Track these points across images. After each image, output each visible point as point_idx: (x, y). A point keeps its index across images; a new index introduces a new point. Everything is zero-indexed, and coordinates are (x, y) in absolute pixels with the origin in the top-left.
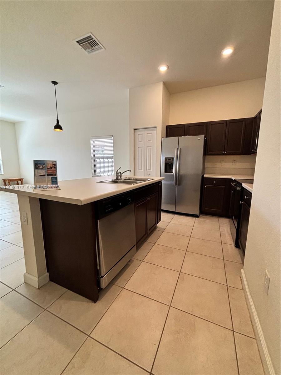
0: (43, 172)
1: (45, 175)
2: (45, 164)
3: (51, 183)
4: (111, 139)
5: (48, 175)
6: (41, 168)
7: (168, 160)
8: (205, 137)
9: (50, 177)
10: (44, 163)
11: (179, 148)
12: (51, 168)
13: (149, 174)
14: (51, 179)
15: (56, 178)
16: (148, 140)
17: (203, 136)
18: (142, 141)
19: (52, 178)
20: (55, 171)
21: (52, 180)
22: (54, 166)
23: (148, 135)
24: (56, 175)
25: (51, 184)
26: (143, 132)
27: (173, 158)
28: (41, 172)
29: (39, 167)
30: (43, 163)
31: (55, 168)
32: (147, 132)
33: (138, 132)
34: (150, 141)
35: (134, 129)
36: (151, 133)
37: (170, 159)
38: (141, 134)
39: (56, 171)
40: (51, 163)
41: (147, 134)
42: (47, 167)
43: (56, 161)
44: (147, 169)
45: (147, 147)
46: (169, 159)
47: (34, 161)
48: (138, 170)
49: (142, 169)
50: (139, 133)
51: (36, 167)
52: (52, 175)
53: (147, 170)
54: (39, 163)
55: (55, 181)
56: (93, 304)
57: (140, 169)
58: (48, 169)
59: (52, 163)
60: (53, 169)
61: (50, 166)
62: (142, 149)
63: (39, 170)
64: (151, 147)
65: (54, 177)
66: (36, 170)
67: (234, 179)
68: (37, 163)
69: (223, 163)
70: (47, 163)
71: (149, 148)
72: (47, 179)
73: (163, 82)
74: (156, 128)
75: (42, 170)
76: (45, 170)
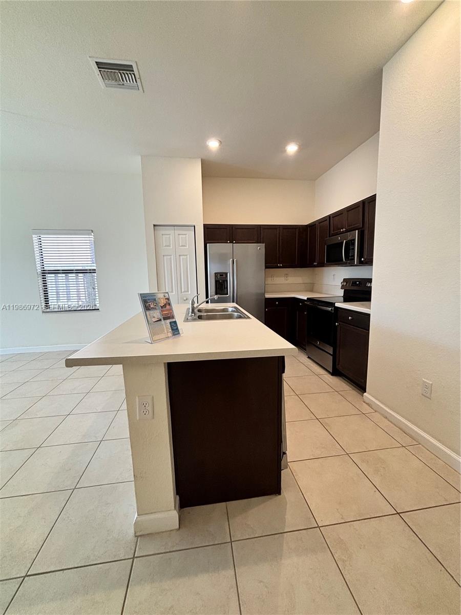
0: (157, 314)
1: (160, 320)
2: (156, 300)
3: (172, 332)
4: (88, 236)
5: (165, 319)
6: (153, 308)
9: (168, 321)
10: (154, 297)
11: (235, 260)
12: (165, 306)
14: (169, 326)
15: (175, 322)
16: (181, 245)
18: (169, 246)
19: (170, 323)
20: (171, 311)
21: (172, 327)
22: (168, 301)
23: (180, 236)
24: (173, 317)
25: (170, 335)
26: (170, 231)
27: (226, 274)
28: (155, 315)
29: (149, 305)
30: (152, 298)
31: (169, 304)
32: (177, 232)
33: (161, 231)
34: (185, 246)
35: (154, 226)
36: (186, 234)
37: (222, 275)
39: (171, 309)
40: (162, 296)
41: (179, 234)
42: (160, 304)
44: (183, 291)
45: (180, 256)
46: (220, 275)
49: (172, 292)
50: (164, 232)
51: (146, 306)
52: (169, 318)
54: (147, 298)
55: (175, 329)
58: (162, 307)
60: (168, 307)
61: (163, 302)
62: (171, 258)
63: (151, 312)
64: (187, 255)
65: (173, 322)
66: (148, 313)
67: (307, 298)
68: (146, 300)
69: (275, 278)
70: (158, 297)
71: (184, 257)
72: (165, 328)
73: (202, 159)
74: (194, 226)
75: (155, 311)
76: (158, 311)
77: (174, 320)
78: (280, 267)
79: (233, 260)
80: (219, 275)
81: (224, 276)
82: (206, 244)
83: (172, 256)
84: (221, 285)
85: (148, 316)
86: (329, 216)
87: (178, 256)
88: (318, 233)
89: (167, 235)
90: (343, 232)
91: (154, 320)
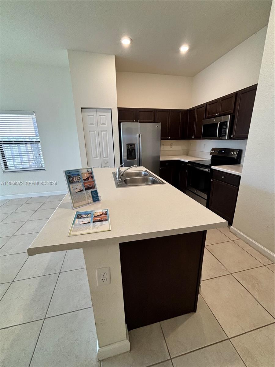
0: (79, 186)
1: (82, 190)
2: (80, 174)
3: (92, 199)
4: (31, 116)
5: (86, 189)
6: (76, 181)
9: (90, 191)
12: (88, 179)
14: (90, 194)
15: (96, 191)
16: (101, 123)
17: (161, 123)
18: (93, 124)
19: (92, 192)
20: (93, 183)
21: (92, 195)
23: (101, 117)
24: (94, 187)
26: (94, 113)
27: (135, 145)
28: (77, 187)
29: (73, 180)
31: (92, 177)
32: (99, 113)
33: (86, 113)
34: (104, 124)
35: (81, 108)
36: (105, 115)
37: (132, 146)
38: (92, 116)
39: (94, 181)
40: (85, 171)
41: (100, 115)
42: (83, 178)
44: (104, 156)
49: (97, 157)
51: (69, 181)
52: (91, 188)
54: (72, 174)
57: (94, 158)
58: (85, 180)
59: (88, 171)
60: (90, 179)
61: (86, 176)
62: (95, 133)
63: (74, 185)
64: (106, 131)
65: (94, 191)
66: (71, 185)
67: (189, 161)
68: (70, 175)
69: (164, 147)
70: (82, 172)
71: (104, 132)
72: (86, 196)
73: (115, 56)
74: (111, 109)
75: (78, 184)
76: (81, 183)
77: (95, 189)
78: (169, 139)
79: (139, 135)
80: (129, 145)
82: (120, 123)
83: (96, 131)
84: (131, 152)
85: (71, 188)
86: (206, 104)
87: (100, 132)
88: (196, 116)
90: (217, 116)
91: (76, 191)
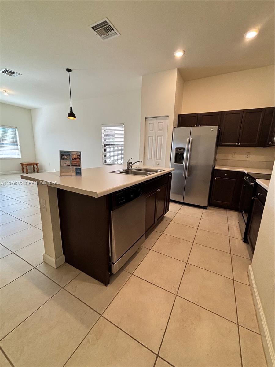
0: (68, 162)
1: (70, 166)
3: (75, 173)
4: (121, 127)
5: (72, 166)
6: (66, 159)
7: (178, 150)
8: (218, 128)
9: (75, 167)
10: (70, 154)
11: (191, 139)
12: (76, 159)
13: (159, 164)
14: (75, 170)
15: (80, 169)
16: (159, 129)
17: (217, 127)
18: (153, 130)
19: (76, 168)
22: (79, 157)
23: (159, 124)
24: (80, 166)
25: (75, 175)
26: (154, 121)
27: (184, 149)
28: (66, 163)
29: (64, 157)
30: (68, 154)
31: (79, 158)
32: (158, 121)
33: (149, 121)
34: (161, 130)
35: (146, 118)
36: (163, 122)
37: (181, 150)
38: (153, 123)
39: (80, 162)
40: (75, 153)
41: (159, 123)
43: (80, 152)
46: (180, 150)
47: (60, 151)
48: (148, 159)
49: (151, 159)
51: (62, 157)
52: (76, 166)
53: (156, 160)
54: (64, 153)
55: (78, 172)
56: (105, 287)
57: (149, 159)
58: (73, 159)
59: (77, 154)
60: (77, 160)
61: (74, 157)
62: (153, 138)
63: (64, 161)
64: (162, 136)
65: (78, 168)
66: (62, 161)
69: (236, 155)
70: (72, 154)
71: (160, 137)
72: (71, 170)
73: (178, 68)
74: (168, 117)
75: (67, 161)
76: (70, 161)
77: (80, 167)
78: (238, 146)
79: (190, 139)
80: (178, 149)
81: (182, 150)
84: (180, 156)
85: (62, 163)
87: (157, 137)
89: (152, 123)
91: (65, 165)
